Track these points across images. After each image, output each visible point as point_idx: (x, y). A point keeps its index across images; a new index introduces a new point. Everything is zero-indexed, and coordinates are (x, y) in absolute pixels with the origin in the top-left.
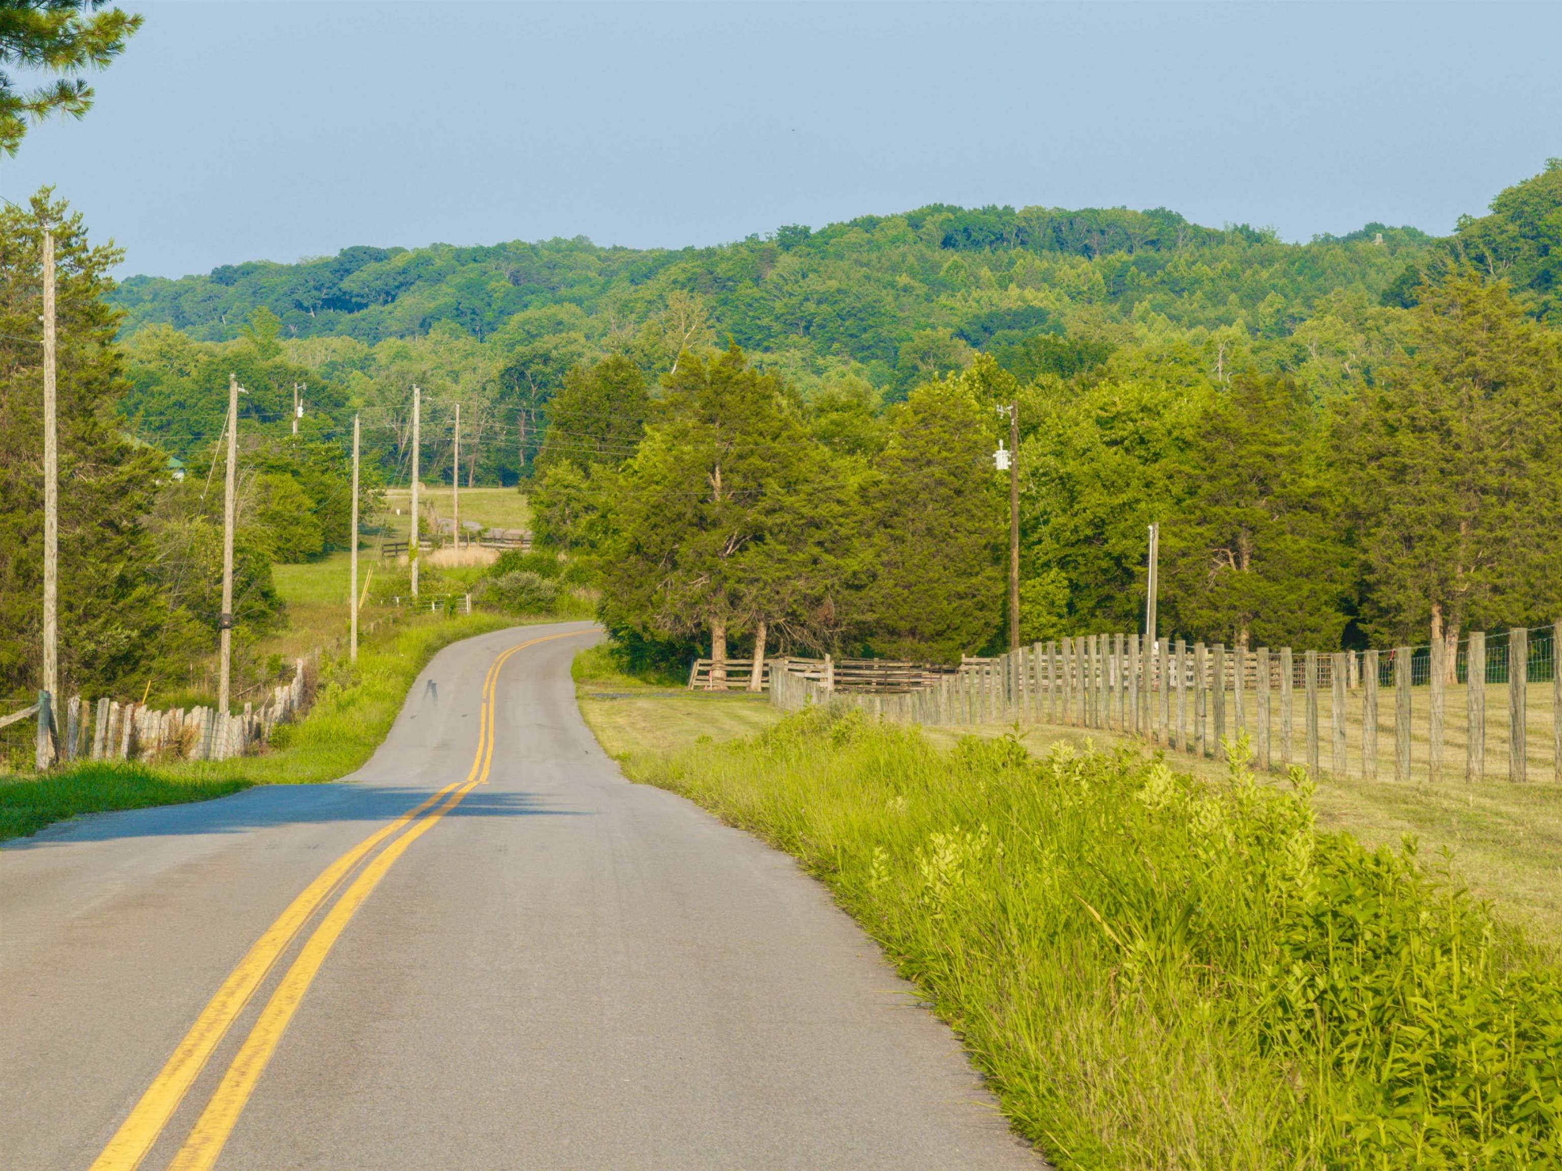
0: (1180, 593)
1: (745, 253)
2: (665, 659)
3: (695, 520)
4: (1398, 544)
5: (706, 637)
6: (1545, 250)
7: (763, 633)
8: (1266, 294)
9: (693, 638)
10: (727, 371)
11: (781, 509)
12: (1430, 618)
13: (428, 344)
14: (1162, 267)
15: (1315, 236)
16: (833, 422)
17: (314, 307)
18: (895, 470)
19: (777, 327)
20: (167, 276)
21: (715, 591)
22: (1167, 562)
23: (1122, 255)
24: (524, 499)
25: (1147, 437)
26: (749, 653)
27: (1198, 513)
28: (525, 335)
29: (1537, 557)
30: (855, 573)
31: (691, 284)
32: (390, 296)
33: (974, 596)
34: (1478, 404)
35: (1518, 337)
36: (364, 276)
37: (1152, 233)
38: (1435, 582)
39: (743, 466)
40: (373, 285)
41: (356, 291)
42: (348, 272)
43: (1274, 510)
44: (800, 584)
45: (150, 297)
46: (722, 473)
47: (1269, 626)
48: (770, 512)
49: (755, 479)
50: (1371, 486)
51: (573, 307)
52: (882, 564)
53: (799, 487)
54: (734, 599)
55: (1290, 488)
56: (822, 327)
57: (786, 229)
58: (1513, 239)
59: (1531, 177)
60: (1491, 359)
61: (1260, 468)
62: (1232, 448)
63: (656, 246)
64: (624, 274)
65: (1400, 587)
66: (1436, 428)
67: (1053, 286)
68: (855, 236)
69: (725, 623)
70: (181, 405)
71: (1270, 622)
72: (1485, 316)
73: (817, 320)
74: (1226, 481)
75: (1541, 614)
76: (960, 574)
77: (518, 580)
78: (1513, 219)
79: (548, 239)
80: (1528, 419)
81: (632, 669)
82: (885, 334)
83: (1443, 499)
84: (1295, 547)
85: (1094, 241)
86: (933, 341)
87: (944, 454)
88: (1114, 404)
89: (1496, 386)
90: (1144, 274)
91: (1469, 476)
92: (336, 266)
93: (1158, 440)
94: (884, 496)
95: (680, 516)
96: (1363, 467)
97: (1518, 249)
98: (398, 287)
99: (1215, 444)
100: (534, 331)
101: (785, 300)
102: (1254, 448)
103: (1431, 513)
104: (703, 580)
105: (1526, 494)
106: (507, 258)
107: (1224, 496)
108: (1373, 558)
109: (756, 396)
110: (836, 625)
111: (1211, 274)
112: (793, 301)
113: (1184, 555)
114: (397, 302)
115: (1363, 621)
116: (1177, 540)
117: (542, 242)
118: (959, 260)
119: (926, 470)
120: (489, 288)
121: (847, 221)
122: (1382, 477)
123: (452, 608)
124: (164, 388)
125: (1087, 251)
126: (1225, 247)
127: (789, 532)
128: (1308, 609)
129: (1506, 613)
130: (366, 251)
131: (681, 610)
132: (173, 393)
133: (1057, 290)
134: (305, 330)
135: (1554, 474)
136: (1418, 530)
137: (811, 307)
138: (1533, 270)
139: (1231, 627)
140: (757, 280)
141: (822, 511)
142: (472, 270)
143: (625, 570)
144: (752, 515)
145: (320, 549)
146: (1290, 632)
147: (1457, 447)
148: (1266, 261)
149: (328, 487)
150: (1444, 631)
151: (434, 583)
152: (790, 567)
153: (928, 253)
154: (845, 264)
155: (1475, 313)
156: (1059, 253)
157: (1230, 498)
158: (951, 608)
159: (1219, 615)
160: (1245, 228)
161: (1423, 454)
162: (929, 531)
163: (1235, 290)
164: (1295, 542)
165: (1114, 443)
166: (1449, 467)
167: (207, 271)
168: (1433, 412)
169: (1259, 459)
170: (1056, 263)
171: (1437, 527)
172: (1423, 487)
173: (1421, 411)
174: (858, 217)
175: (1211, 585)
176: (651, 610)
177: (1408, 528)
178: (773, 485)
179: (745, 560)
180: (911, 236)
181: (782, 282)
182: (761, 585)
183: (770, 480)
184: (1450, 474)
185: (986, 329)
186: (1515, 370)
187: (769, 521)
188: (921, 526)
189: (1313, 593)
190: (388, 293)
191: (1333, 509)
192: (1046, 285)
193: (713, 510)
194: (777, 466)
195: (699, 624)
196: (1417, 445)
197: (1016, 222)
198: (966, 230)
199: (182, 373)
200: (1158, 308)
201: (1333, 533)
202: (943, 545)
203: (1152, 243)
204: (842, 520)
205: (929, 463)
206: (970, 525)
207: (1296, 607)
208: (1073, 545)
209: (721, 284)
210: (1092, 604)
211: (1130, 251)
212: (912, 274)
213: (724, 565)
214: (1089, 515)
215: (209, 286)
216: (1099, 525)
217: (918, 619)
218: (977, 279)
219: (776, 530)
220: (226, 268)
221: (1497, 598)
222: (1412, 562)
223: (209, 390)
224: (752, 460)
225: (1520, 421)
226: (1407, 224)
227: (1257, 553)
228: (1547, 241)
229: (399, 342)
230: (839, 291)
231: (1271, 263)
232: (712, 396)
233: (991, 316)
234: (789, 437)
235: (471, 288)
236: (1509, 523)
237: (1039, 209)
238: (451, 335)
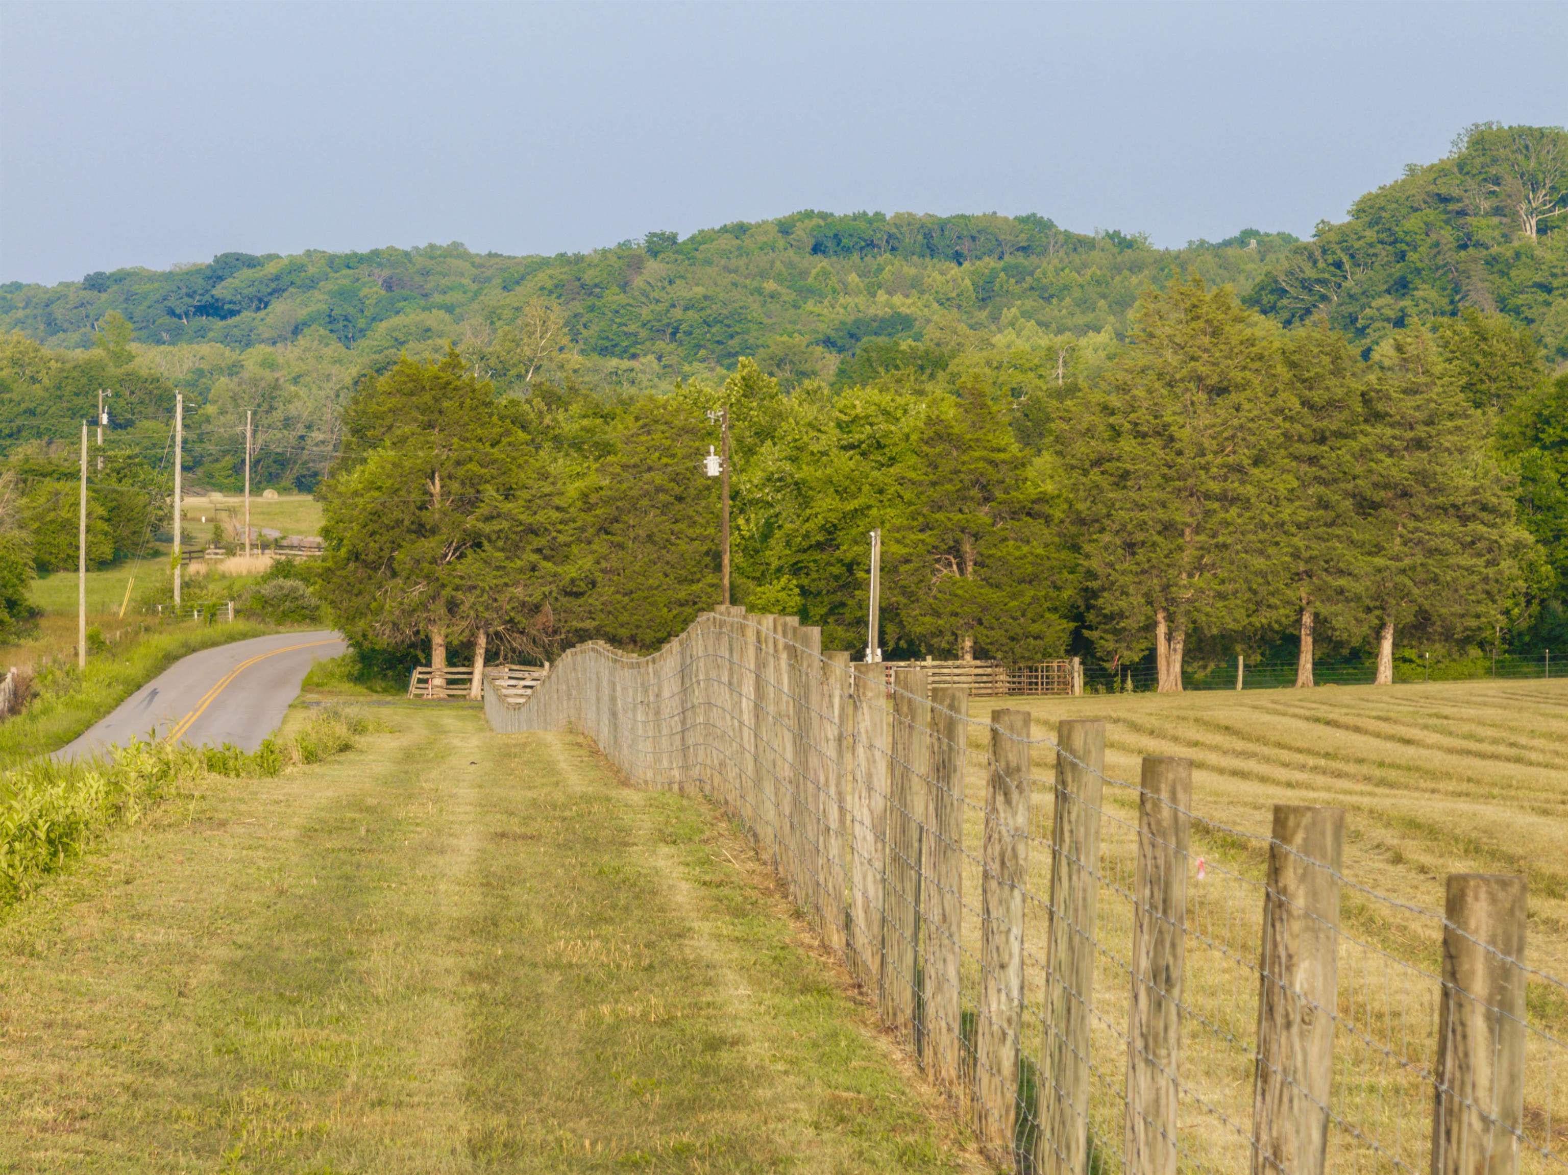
0: (903, 600)
1: (613, 260)
2: (392, 667)
3: (413, 527)
4: (1120, 551)
5: (426, 645)
6: (1402, 256)
7: (482, 641)
8: (1134, 299)
9: (413, 645)
10: (446, 376)
11: (499, 515)
12: (1155, 624)
13: (297, 351)
14: (1031, 274)
15: (1190, 243)
16: (583, 429)
17: (187, 314)
18: (614, 476)
19: (643, 334)
20: (42, 283)
21: (434, 598)
22: (889, 569)
23: (990, 262)
24: (320, 505)
25: (882, 441)
26: (469, 661)
27: (921, 519)
28: (393, 342)
29: (1259, 563)
30: (573, 581)
31: (557, 290)
32: (262, 303)
33: (695, 603)
34: (1201, 409)
35: (1242, 343)
36: (236, 283)
37: (1023, 240)
38: (1158, 588)
39: (461, 472)
40: (246, 292)
41: (229, 298)
42: (221, 278)
43: (997, 517)
44: (518, 591)
45: (22, 305)
46: (441, 479)
47: (992, 633)
48: (488, 519)
49: (472, 485)
50: (1094, 492)
51: (442, 313)
52: (603, 571)
53: (518, 493)
54: (452, 607)
55: (1014, 494)
56: (689, 333)
57: (654, 235)
58: (1371, 245)
59: (1389, 182)
60: (1214, 364)
61: (982, 475)
62: (955, 453)
63: (532, 252)
64: (498, 281)
65: (1123, 593)
66: (1159, 434)
67: (922, 292)
68: (726, 242)
69: (444, 631)
70: (32, 413)
71: (992, 629)
72: (1207, 321)
73: (684, 327)
74: (948, 487)
75: (1264, 621)
76: (681, 581)
77: (281, 588)
78: (1370, 225)
79: (422, 245)
80: (1250, 425)
81: (359, 679)
82: (751, 341)
83: (1164, 505)
84: (1017, 554)
85: (964, 247)
86: (789, 348)
87: (665, 460)
88: (854, 407)
89: (1221, 391)
90: (1013, 281)
91: (1191, 481)
92: (209, 273)
93: (895, 444)
94: (606, 502)
95: (399, 522)
96: (1085, 473)
97: (1375, 255)
98: (270, 294)
99: (937, 450)
100: (401, 338)
101: (652, 307)
102: (977, 454)
103: (1152, 519)
104: (420, 588)
105: (1248, 500)
106: (380, 265)
107: (947, 503)
108: (1094, 564)
109: (475, 402)
110: (555, 632)
111: (1080, 280)
112: (659, 308)
113: (907, 561)
114: (270, 308)
115: (1090, 628)
116: (900, 547)
117: (416, 248)
118: (829, 268)
119: (647, 476)
120: (361, 294)
121: (717, 227)
122: (1105, 482)
123: (212, 614)
124: (15, 396)
125: (958, 258)
126: (1095, 254)
127: (507, 538)
128: (1029, 615)
129: (1228, 619)
130: (238, 257)
131: (398, 617)
132: (23, 400)
133: (926, 296)
134: (177, 335)
135: (1277, 480)
136: (1139, 537)
137: (677, 313)
138: (1390, 275)
139: (954, 634)
140: (624, 286)
141: (540, 517)
142: (345, 277)
143: (345, 578)
144: (470, 522)
145: (110, 557)
146: (1013, 639)
147: (1180, 453)
148: (1135, 268)
149: (122, 494)
150: (1169, 638)
151: (197, 591)
152: (507, 574)
153: (796, 259)
154: (711, 271)
155: (1198, 318)
156: (928, 259)
157: (953, 504)
158: (671, 615)
159: (941, 622)
160: (1117, 233)
161: (1145, 459)
162: (650, 537)
163: (1104, 296)
164: (1018, 548)
165: (852, 447)
166: (1172, 473)
167: (79, 278)
168: (1156, 417)
169: (981, 464)
170: (925, 268)
171: (1159, 533)
172: (1145, 492)
173: (1142, 415)
174: (728, 223)
175: (934, 591)
176: (369, 617)
177: (1130, 534)
178: (490, 491)
179: (461, 568)
180: (781, 243)
181: (648, 289)
182: (478, 592)
183: (488, 486)
184: (1172, 479)
185: (852, 336)
186: (1237, 376)
187: (487, 528)
188: (642, 533)
189: (1035, 599)
190: (260, 300)
191: (1058, 514)
192: (914, 291)
193: (431, 517)
194: (495, 472)
195: (418, 632)
196: (1139, 451)
197: (887, 228)
198: (836, 236)
199: (33, 380)
200: (1027, 315)
201: (1057, 539)
202: (664, 552)
203: (1023, 249)
204: (560, 527)
205: (650, 469)
206: (690, 532)
207: (1019, 614)
208: (805, 551)
209: (589, 290)
210: (823, 611)
211: (1001, 258)
212: (779, 279)
213: (440, 571)
214: (820, 520)
215: (83, 293)
216: (830, 530)
217: (638, 627)
218: (845, 285)
219: (494, 537)
220: (99, 275)
221: (1220, 604)
222: (1135, 568)
223: (60, 397)
224: (469, 466)
225: (1242, 427)
226: (1281, 230)
227: (979, 559)
228: (1404, 247)
229: (269, 349)
230: (706, 298)
231: (1140, 269)
232: (431, 402)
233: (857, 323)
234: (510, 444)
235: (343, 294)
236: (1231, 528)
237: (910, 214)
238: (320, 342)
